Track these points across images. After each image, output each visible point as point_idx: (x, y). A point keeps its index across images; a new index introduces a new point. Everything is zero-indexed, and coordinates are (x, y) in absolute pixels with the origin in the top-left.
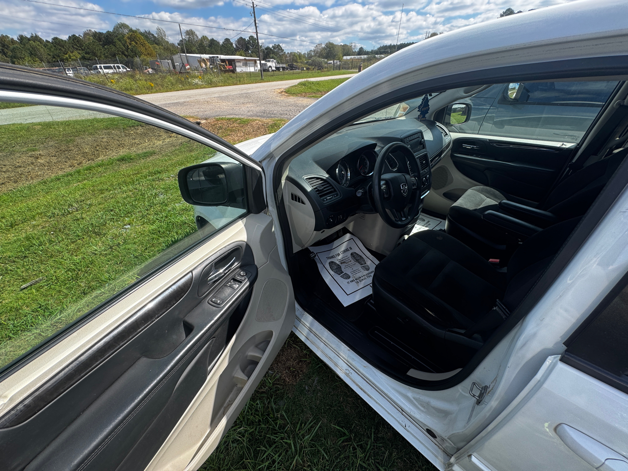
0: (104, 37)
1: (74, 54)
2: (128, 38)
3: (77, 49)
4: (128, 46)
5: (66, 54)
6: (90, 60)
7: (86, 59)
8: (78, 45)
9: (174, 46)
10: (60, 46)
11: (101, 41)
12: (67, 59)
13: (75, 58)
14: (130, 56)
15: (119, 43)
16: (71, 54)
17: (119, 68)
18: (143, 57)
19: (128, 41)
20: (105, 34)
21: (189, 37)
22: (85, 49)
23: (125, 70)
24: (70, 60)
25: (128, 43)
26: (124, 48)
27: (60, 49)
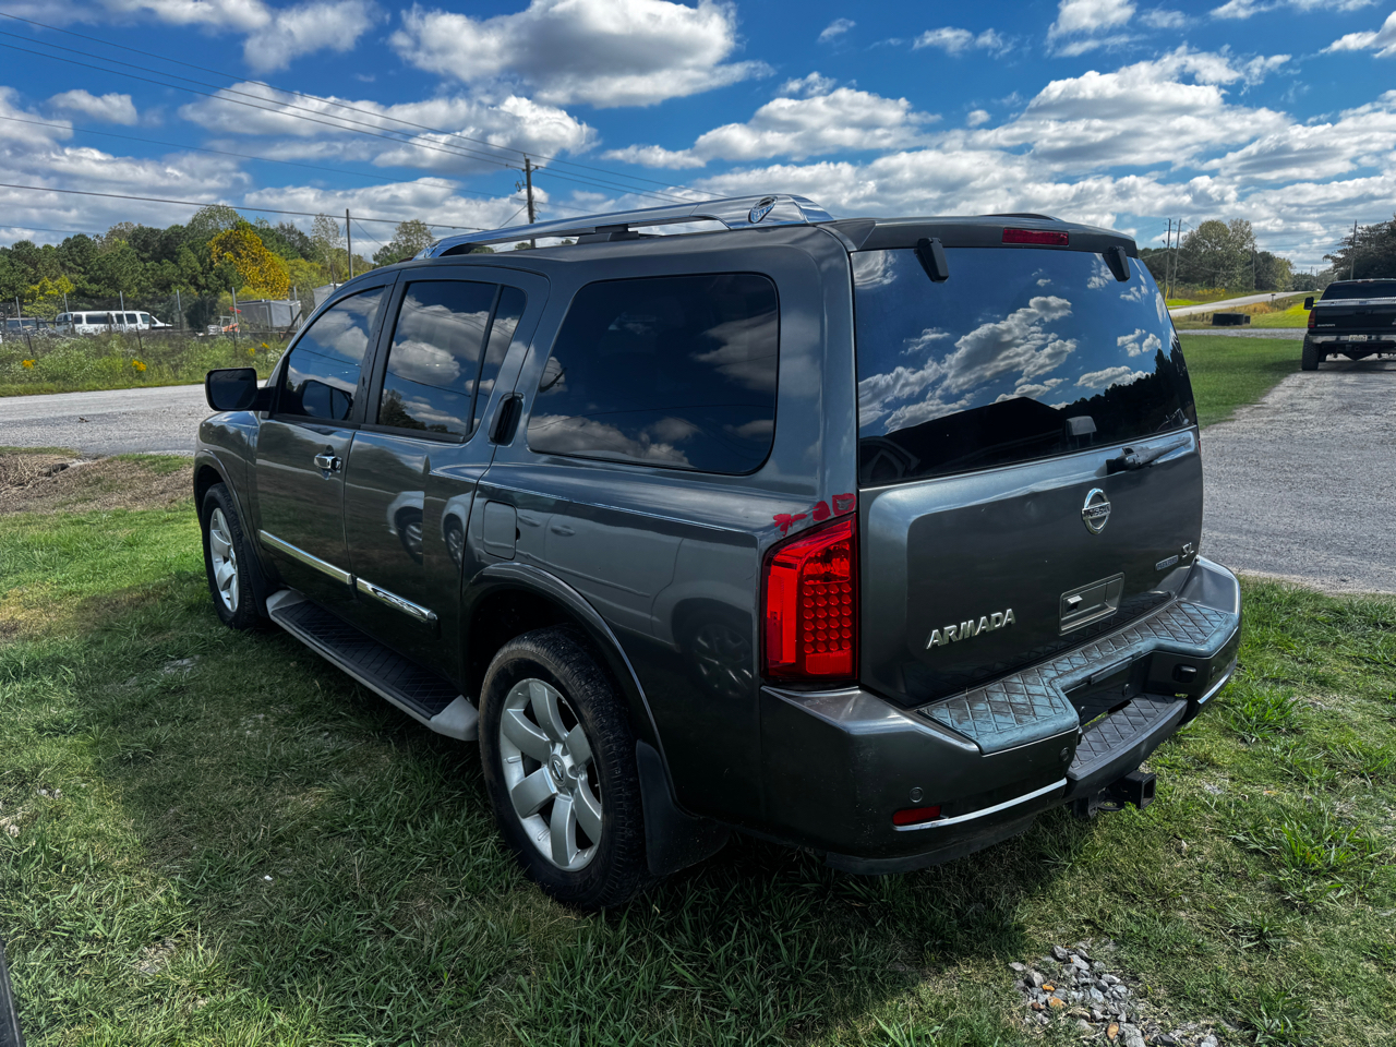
0: (160, 240)
1: (57, 282)
2: (220, 243)
3: (71, 270)
4: (212, 263)
5: (36, 283)
6: (97, 297)
7: (85, 295)
8: (79, 261)
9: (361, 262)
10: (26, 263)
11: (147, 251)
12: (33, 296)
13: (56, 292)
14: (209, 289)
15: (192, 255)
16: (49, 285)
17: (132, 319)
18: (247, 290)
19: (216, 250)
20: (165, 232)
21: (407, 241)
22: (92, 269)
23: (146, 326)
24: (41, 298)
25: (214, 255)
26: (200, 269)
27: (23, 271)
